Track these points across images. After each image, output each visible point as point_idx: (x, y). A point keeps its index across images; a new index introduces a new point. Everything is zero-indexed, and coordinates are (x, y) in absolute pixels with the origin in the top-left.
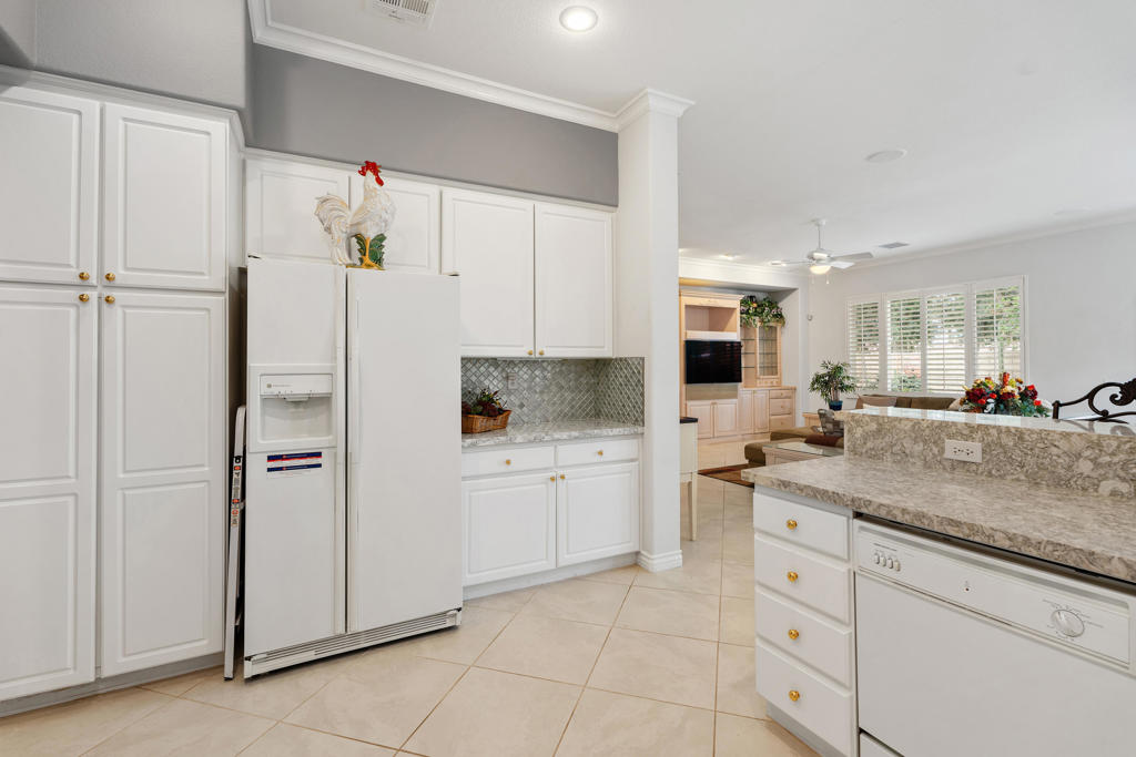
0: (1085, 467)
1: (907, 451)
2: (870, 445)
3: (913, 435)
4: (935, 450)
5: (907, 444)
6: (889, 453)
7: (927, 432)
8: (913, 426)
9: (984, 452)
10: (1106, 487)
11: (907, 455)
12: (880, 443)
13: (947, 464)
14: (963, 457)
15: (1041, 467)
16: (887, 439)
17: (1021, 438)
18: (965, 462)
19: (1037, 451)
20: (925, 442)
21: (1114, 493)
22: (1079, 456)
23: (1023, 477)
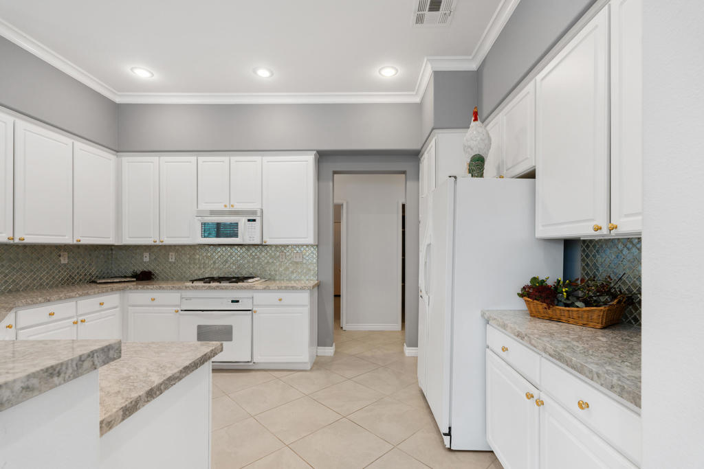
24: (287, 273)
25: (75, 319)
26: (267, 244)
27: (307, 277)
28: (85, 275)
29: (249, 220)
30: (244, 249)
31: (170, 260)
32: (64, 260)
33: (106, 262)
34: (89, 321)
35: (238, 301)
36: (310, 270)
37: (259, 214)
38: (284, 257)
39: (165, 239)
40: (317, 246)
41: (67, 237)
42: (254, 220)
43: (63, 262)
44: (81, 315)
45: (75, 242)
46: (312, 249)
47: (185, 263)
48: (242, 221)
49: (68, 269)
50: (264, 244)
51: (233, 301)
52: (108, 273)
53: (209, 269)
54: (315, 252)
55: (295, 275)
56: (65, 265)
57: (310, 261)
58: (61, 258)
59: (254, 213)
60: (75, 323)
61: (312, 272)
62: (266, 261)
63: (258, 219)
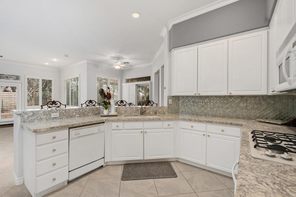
0: (74, 114)
1: (42, 118)
2: (30, 119)
3: (43, 114)
4: (49, 116)
5: (42, 117)
6: (36, 120)
7: (47, 113)
8: (44, 112)
9: (59, 114)
10: (77, 116)
11: (42, 119)
12: (33, 118)
13: (52, 119)
14: (56, 116)
15: (68, 115)
16: (36, 116)
17: (66, 111)
18: (55, 117)
19: (68, 113)
20: (47, 115)
21: (78, 117)
22: (74, 112)
23: (66, 118)
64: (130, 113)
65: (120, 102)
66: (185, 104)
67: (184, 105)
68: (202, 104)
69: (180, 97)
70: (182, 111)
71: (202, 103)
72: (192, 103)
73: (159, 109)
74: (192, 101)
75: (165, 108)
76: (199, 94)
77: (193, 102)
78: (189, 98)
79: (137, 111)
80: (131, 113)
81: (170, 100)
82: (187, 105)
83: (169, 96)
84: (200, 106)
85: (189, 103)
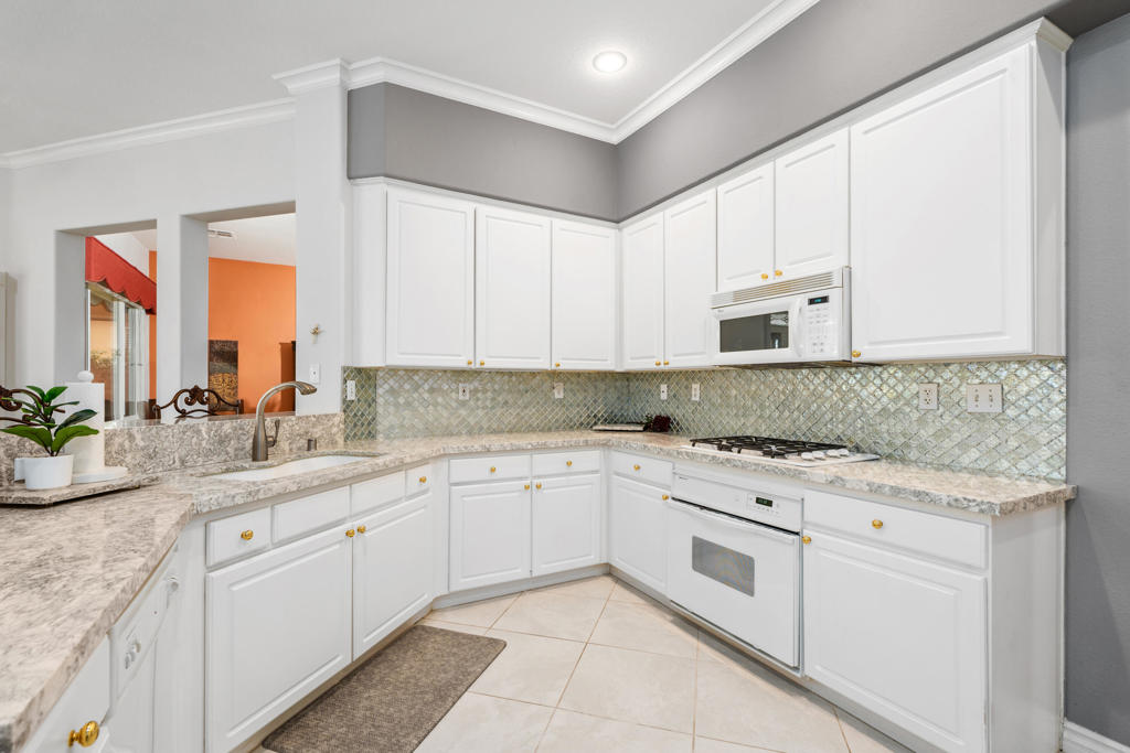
24: (947, 444)
25: (528, 482)
26: (862, 359)
27: (1024, 466)
28: (589, 416)
29: (812, 302)
30: (822, 376)
31: (693, 399)
32: (558, 394)
33: (618, 398)
34: (547, 489)
35: (769, 503)
36: (1033, 443)
37: (837, 281)
38: (934, 396)
39: (672, 358)
40: (1065, 360)
41: (541, 361)
42: (824, 300)
43: (557, 396)
44: (539, 477)
45: (554, 367)
46: (1046, 373)
47: (713, 405)
48: (796, 304)
49: (564, 406)
50: (854, 360)
51: (759, 501)
52: (622, 415)
53: (752, 419)
54: (1057, 382)
55: (974, 454)
56: (561, 401)
57: (1033, 412)
58: (555, 391)
59: (825, 279)
60: (527, 488)
61: (1046, 453)
62: (879, 407)
63: (835, 296)
64: (178, 464)
65: (187, 395)
66: (401, 400)
67: (397, 405)
68: (461, 398)
69: (380, 374)
70: (392, 427)
71: (461, 393)
72: (426, 396)
73: (314, 426)
74: (426, 387)
75: (337, 420)
76: (482, 364)
77: (432, 390)
78: (416, 378)
79: (221, 442)
80: (183, 462)
81: (351, 384)
82: (408, 404)
83: (348, 368)
84: (454, 404)
85: (416, 395)
